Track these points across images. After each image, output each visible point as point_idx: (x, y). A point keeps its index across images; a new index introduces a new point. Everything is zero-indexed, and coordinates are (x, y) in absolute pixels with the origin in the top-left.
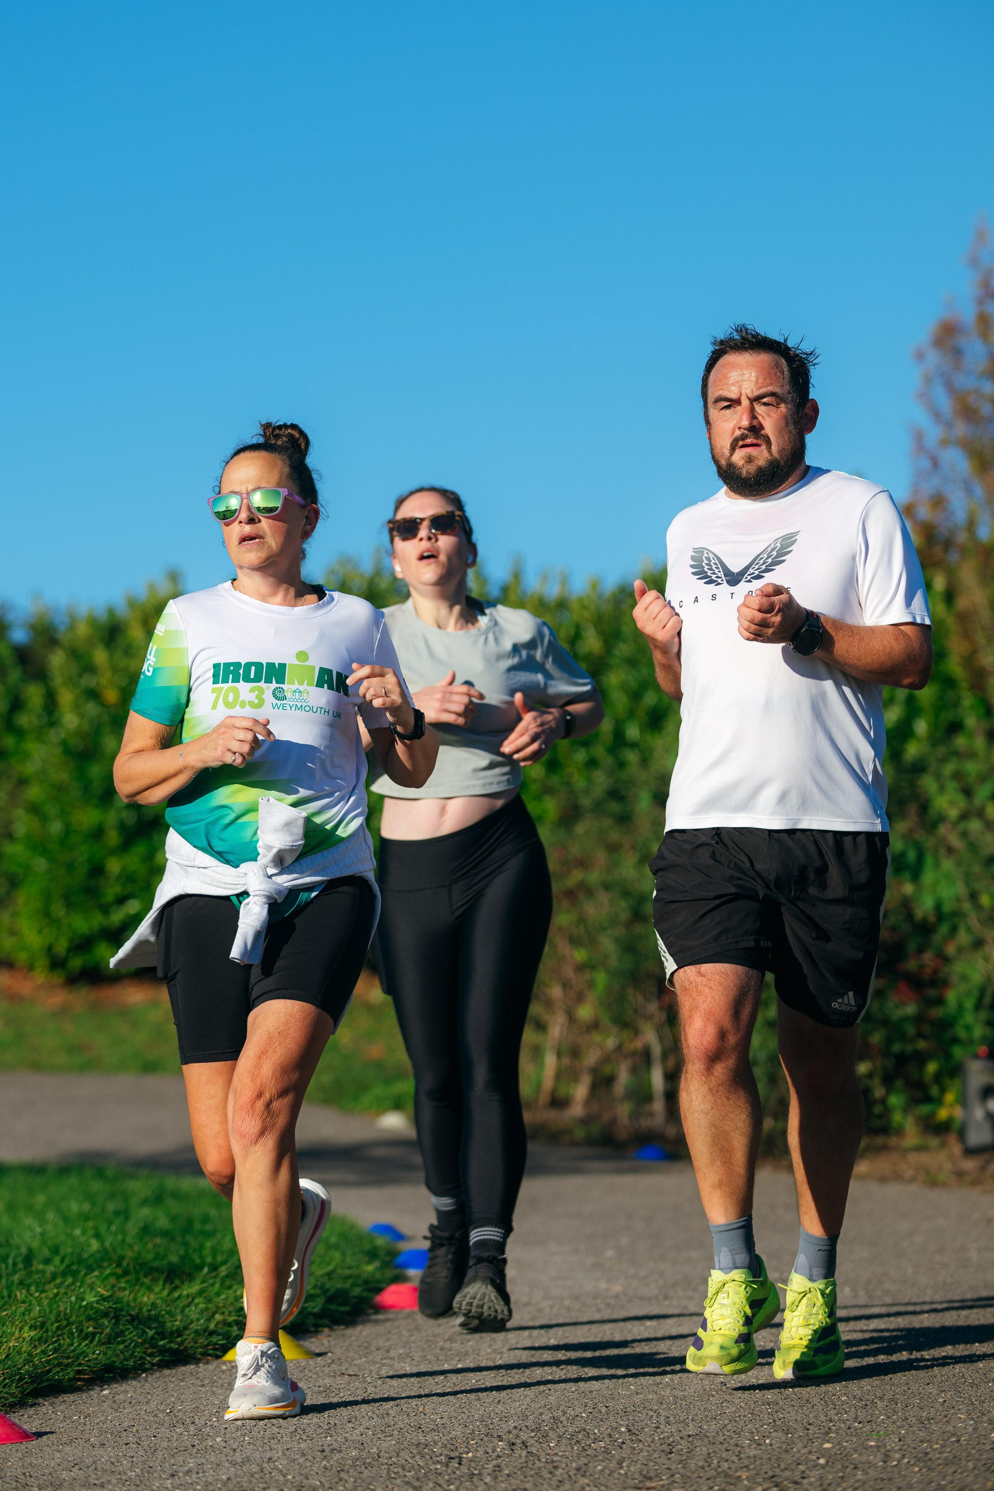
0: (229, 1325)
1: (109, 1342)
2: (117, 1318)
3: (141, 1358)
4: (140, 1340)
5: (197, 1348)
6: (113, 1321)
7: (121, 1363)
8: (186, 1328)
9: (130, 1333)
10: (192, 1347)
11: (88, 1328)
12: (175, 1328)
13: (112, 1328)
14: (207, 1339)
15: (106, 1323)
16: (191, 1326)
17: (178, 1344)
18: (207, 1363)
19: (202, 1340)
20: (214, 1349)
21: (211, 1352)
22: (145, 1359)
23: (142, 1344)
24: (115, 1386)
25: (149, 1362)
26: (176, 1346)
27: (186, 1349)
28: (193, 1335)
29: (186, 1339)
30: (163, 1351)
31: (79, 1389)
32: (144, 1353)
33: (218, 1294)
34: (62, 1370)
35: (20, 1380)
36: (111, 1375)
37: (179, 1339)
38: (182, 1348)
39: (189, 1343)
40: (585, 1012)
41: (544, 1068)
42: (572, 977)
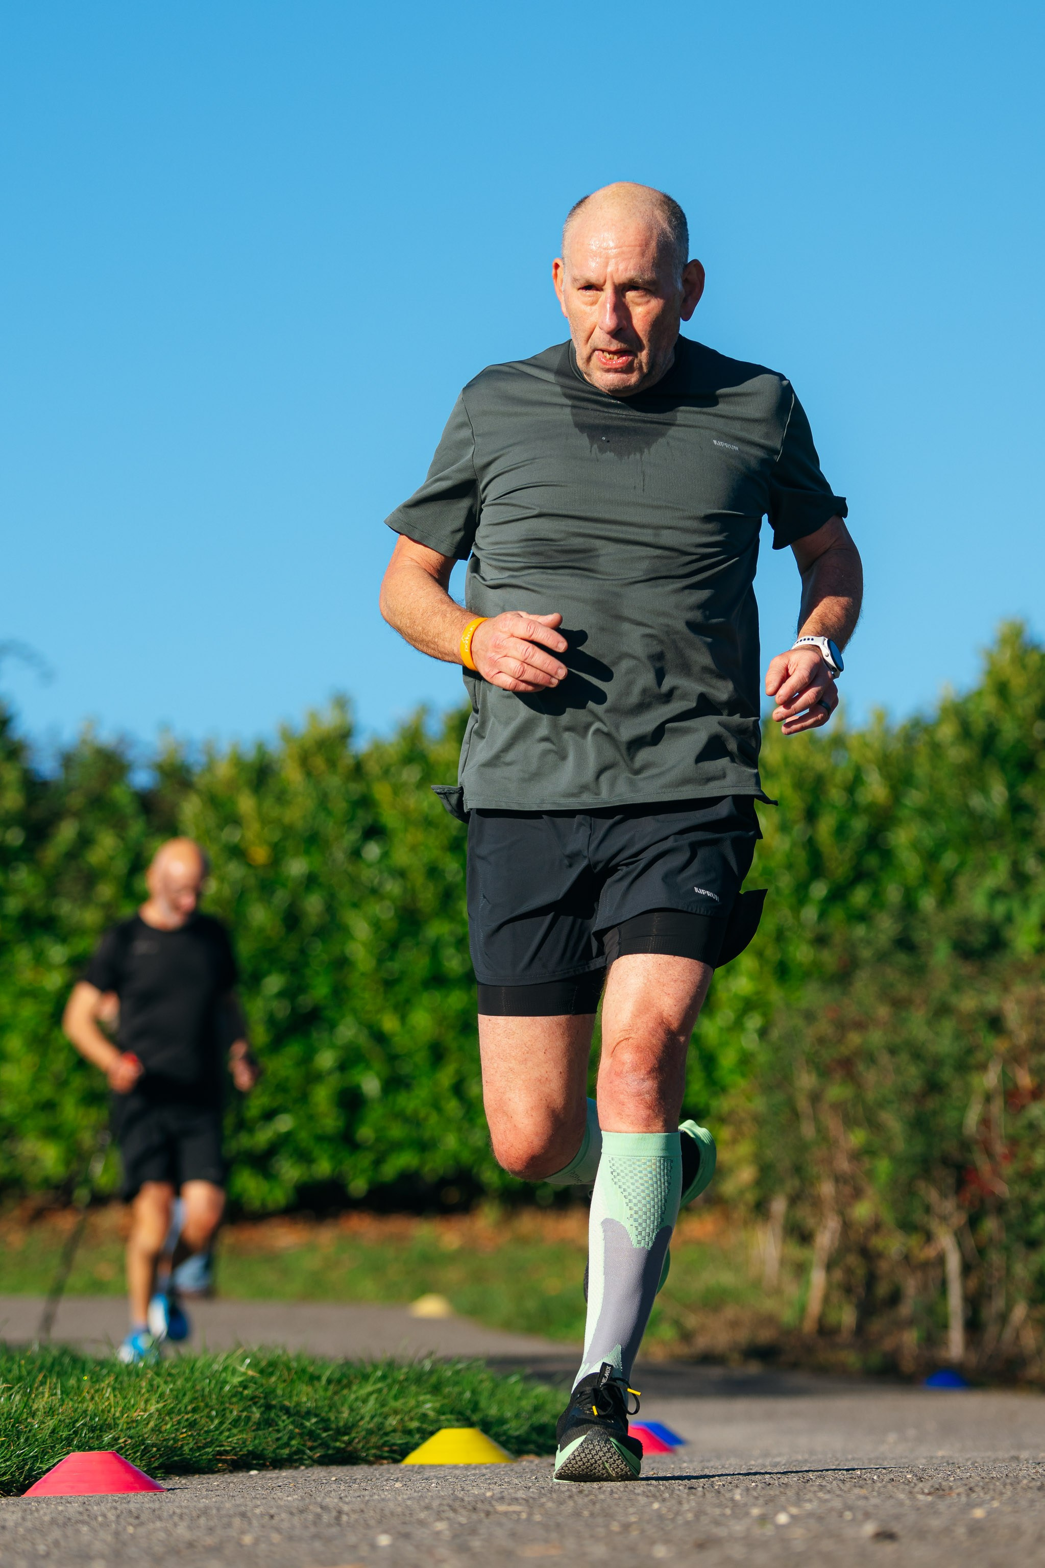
0: (409, 1432)
1: (258, 1429)
2: (269, 1407)
3: (299, 1452)
4: (297, 1430)
5: (368, 1449)
6: (263, 1409)
7: (274, 1452)
8: (355, 1425)
9: (283, 1421)
10: (363, 1447)
11: (231, 1412)
12: (341, 1424)
13: (262, 1414)
14: (381, 1438)
15: (254, 1409)
16: (361, 1423)
17: (344, 1442)
18: (382, 1464)
19: (374, 1440)
20: (390, 1452)
21: (386, 1454)
22: (304, 1453)
23: (301, 1435)
25: (310, 1458)
26: (343, 1446)
27: (356, 1450)
28: (363, 1433)
29: (354, 1438)
30: (325, 1445)
31: (221, 1472)
32: (304, 1445)
33: (396, 1398)
34: (199, 1449)
35: (146, 1451)
36: (261, 1462)
37: (346, 1438)
38: (350, 1448)
39: (359, 1442)
40: (862, 1211)
41: (809, 1286)
42: (847, 1169)
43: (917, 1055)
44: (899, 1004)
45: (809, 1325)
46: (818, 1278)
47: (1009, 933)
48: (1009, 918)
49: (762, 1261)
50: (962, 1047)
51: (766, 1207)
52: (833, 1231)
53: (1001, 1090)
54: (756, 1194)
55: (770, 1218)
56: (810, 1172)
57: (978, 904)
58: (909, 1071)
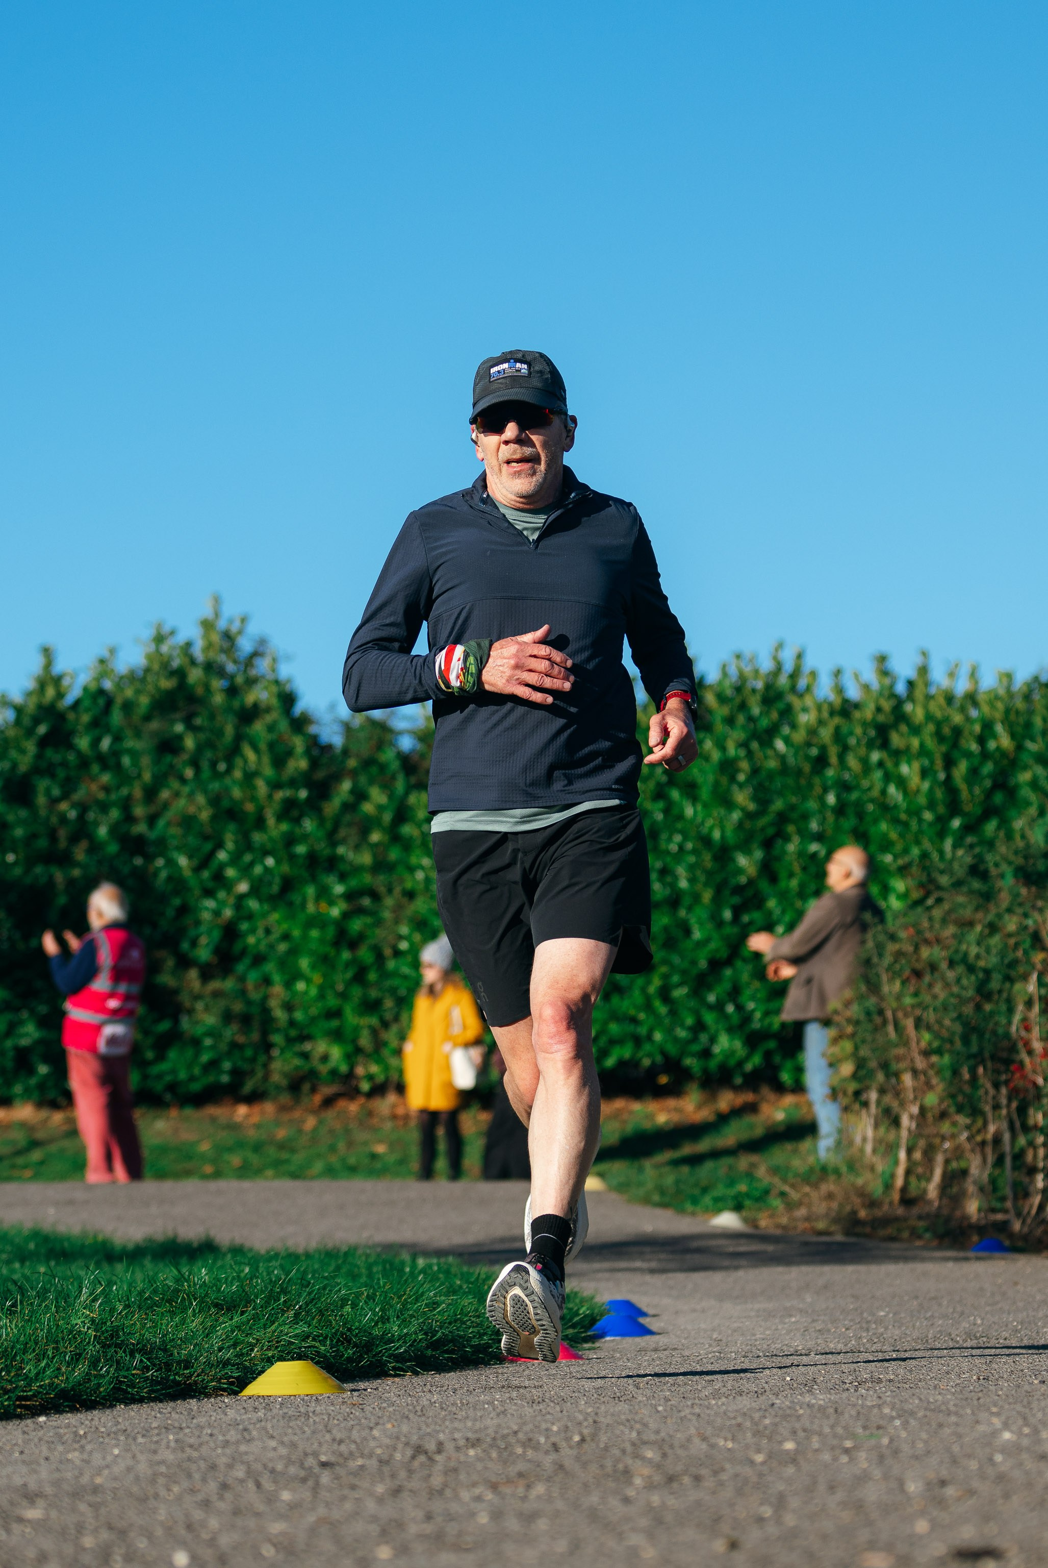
5: (207, 1382)
8: (197, 1359)
10: (202, 1380)
14: (220, 1371)
16: (201, 1357)
17: (183, 1375)
19: (215, 1373)
20: (229, 1384)
21: (225, 1386)
24: (69, 1415)
26: (183, 1379)
31: (20, 1417)
41: (897, 1162)
42: (920, 1064)
43: (971, 969)
44: (963, 925)
45: (896, 1196)
46: (902, 1155)
49: (864, 1140)
50: (1006, 961)
51: (864, 1097)
52: (911, 1117)
53: (1040, 998)
54: (852, 1087)
55: (866, 1104)
56: (894, 1067)
57: (1036, 837)
58: (965, 982)
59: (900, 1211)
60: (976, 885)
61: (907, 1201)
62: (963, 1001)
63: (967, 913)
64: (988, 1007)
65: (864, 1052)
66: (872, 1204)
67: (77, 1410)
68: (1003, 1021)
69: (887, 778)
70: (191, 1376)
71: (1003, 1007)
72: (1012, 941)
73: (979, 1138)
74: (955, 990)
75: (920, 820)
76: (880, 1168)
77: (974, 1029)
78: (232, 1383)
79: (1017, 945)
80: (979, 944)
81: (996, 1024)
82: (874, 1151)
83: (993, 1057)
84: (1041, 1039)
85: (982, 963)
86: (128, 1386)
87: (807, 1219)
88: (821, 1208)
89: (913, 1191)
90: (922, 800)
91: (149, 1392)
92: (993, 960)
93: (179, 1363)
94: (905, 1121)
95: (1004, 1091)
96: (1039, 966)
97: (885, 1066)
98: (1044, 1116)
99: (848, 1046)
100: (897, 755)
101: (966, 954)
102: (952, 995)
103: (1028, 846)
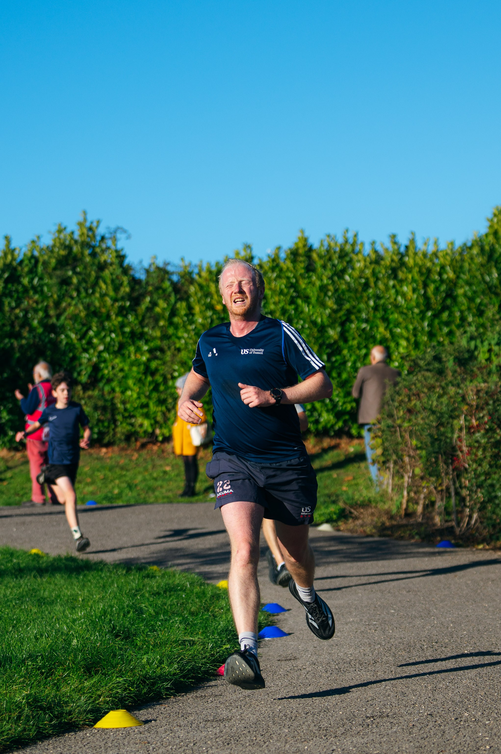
5: (80, 721)
10: (77, 721)
19: (83, 716)
21: (87, 723)
26: (68, 721)
27: (74, 722)
28: (78, 714)
37: (70, 717)
38: (71, 721)
39: (75, 719)
40: (418, 470)
41: (403, 497)
42: (412, 453)
43: (433, 412)
44: (431, 388)
45: (403, 512)
46: (405, 493)
47: (476, 353)
48: (476, 347)
49: (388, 484)
50: (450, 409)
51: (387, 465)
52: (409, 477)
53: (466, 426)
54: (382, 459)
55: (388, 468)
56: (400, 453)
57: (464, 342)
58: (431, 418)
59: (404, 522)
60: (437, 365)
61: (408, 514)
62: (430, 427)
63: (432, 381)
64: (442, 429)
65: (386, 444)
66: (392, 518)
67: (19, 749)
68: (449, 435)
69: (397, 293)
70: (72, 718)
71: (449, 430)
72: (452, 400)
73: (440, 488)
74: (427, 421)
75: (413, 313)
76: (395, 498)
77: (436, 440)
78: (91, 721)
79: (454, 402)
80: (437, 401)
81: (447, 437)
82: (393, 489)
83: (445, 453)
84: (467, 446)
85: (438, 409)
86: (43, 730)
87: (362, 526)
88: (368, 520)
89: (410, 510)
90: (413, 304)
91: (53, 732)
92: (444, 409)
93: (66, 713)
94: (406, 479)
95: (451, 467)
96: (465, 412)
97: (396, 452)
98: (469, 481)
99: (379, 441)
100: (401, 282)
101: (431, 406)
102: (426, 423)
103: (460, 346)
